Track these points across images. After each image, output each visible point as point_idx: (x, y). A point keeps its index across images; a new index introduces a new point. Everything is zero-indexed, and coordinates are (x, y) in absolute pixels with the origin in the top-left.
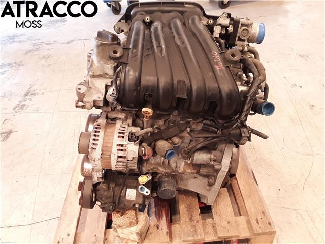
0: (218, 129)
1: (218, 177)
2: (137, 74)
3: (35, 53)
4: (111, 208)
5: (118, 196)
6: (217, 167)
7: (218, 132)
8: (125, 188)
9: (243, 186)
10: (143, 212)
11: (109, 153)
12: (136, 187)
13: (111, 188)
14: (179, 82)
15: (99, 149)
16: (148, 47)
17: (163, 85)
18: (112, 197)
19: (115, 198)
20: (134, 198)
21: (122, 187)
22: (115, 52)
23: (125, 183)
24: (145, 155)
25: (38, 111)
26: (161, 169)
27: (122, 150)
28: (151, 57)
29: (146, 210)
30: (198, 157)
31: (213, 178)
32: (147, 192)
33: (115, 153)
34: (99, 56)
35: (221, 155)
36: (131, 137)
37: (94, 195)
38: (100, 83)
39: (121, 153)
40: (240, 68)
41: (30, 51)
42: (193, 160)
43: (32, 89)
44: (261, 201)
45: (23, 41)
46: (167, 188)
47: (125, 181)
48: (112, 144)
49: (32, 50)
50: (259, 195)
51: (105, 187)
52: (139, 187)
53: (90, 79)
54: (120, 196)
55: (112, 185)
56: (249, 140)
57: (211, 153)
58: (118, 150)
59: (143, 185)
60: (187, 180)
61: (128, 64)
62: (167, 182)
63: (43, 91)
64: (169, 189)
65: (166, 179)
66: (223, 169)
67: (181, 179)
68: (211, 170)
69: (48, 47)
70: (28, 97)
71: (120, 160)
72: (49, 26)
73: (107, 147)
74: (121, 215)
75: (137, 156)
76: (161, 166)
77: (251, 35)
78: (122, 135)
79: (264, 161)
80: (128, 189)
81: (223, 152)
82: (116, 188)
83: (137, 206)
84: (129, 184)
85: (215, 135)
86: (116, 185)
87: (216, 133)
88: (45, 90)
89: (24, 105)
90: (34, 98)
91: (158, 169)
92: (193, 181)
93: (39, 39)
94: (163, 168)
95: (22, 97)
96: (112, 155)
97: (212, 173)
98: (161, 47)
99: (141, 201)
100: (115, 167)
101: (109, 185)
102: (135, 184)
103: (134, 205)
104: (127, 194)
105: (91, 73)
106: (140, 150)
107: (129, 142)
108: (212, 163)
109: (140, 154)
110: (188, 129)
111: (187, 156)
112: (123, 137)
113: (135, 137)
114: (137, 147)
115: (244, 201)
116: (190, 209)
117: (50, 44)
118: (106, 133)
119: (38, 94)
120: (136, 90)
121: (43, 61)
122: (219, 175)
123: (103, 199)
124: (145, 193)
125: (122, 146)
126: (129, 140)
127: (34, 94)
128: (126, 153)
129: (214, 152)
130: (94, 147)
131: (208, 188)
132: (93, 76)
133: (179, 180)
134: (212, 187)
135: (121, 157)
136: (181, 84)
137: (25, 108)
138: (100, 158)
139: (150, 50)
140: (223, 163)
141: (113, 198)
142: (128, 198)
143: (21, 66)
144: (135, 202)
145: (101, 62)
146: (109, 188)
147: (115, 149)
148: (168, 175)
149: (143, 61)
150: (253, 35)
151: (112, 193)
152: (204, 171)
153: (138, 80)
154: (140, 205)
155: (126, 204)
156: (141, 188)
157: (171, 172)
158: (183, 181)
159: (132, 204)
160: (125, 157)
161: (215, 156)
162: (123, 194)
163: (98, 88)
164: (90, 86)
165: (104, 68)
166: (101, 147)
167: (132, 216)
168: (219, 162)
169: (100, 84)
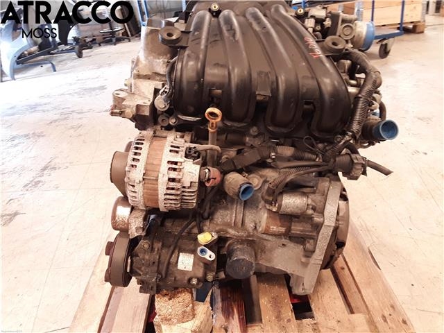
0: (317, 156)
1: (320, 236)
2: (199, 65)
3: (62, 123)
4: (154, 280)
5: (166, 263)
6: (317, 219)
7: (317, 160)
8: (176, 252)
9: (358, 270)
10: (203, 301)
11: (155, 174)
12: (193, 252)
13: (156, 249)
14: (260, 73)
15: (141, 166)
16: (215, 33)
17: (236, 80)
18: (156, 264)
19: (160, 267)
20: (189, 268)
21: (172, 248)
22: (170, 35)
23: (176, 243)
24: (209, 180)
25: (57, 188)
26: (232, 232)
27: (175, 170)
28: (220, 43)
29: (208, 299)
30: (287, 201)
31: (312, 241)
32: (210, 257)
33: (164, 174)
34: (147, 48)
35: (323, 200)
36: (190, 152)
37: (129, 261)
38: (147, 85)
39: (173, 175)
40: (344, 72)
41: (55, 121)
42: (280, 206)
43: (53, 163)
44: (387, 291)
45: (48, 111)
46: (242, 257)
47: (178, 241)
48: (161, 161)
49: (59, 119)
50: (383, 282)
51: (146, 246)
52: (199, 249)
53: (133, 81)
54: (169, 263)
55: (158, 245)
56: (364, 173)
57: (308, 197)
58: (169, 169)
59: (205, 246)
60: (271, 250)
61: (187, 49)
62: (241, 250)
63: (68, 165)
64: (243, 260)
65: (239, 246)
66: (326, 223)
67: (262, 251)
68: (308, 227)
69: (80, 116)
70: (45, 172)
71: (172, 184)
72: (83, 94)
73: (153, 164)
74: (170, 299)
75: (197, 181)
76: (231, 227)
77: (356, 35)
78: (175, 149)
79: (385, 246)
80: (181, 254)
81: (325, 195)
82: (163, 251)
83: (194, 281)
84: (183, 246)
85: (312, 163)
86: (163, 246)
87: (314, 160)
88: (70, 163)
89: (39, 182)
90: (54, 174)
91: (227, 232)
92: (280, 250)
93: (69, 108)
94: (235, 230)
95: (38, 172)
96: (160, 176)
97: (311, 232)
98: (234, 30)
99: (200, 273)
100: (164, 197)
101: (153, 244)
102: (192, 247)
103: (190, 280)
104: (179, 261)
105: (135, 72)
106: (202, 172)
107: (186, 159)
108: (310, 212)
109: (201, 177)
110: (273, 154)
111: (271, 199)
112: (177, 152)
113: (195, 153)
114: (198, 167)
115: (360, 292)
116: (276, 302)
117: (83, 113)
118: (152, 146)
119: (59, 168)
120: (198, 82)
121: (72, 131)
122: (321, 233)
123: (143, 268)
124: (207, 256)
125: (176, 163)
126: (186, 156)
127: (54, 168)
128: (181, 173)
129: (311, 196)
130: (134, 163)
131: (304, 260)
132: (138, 76)
133: (260, 251)
134: (311, 259)
135: (173, 180)
136: (263, 76)
137: (40, 184)
138: (141, 179)
139: (219, 36)
140: (326, 213)
141: (158, 266)
142: (180, 266)
143: (41, 138)
144: (192, 275)
145: (149, 58)
146: (152, 249)
147: (164, 167)
148: (241, 241)
149: (209, 46)
150: (359, 35)
151: (158, 257)
152: (297, 228)
153: (201, 73)
154: (199, 280)
155: (178, 277)
156: (202, 251)
157: (247, 237)
158: (265, 252)
159: (187, 278)
160: (179, 181)
161: (313, 201)
162: (173, 260)
163: (143, 93)
164: (133, 91)
165: (153, 65)
166: (144, 164)
167: (187, 301)
168: (319, 213)
169: (147, 88)
